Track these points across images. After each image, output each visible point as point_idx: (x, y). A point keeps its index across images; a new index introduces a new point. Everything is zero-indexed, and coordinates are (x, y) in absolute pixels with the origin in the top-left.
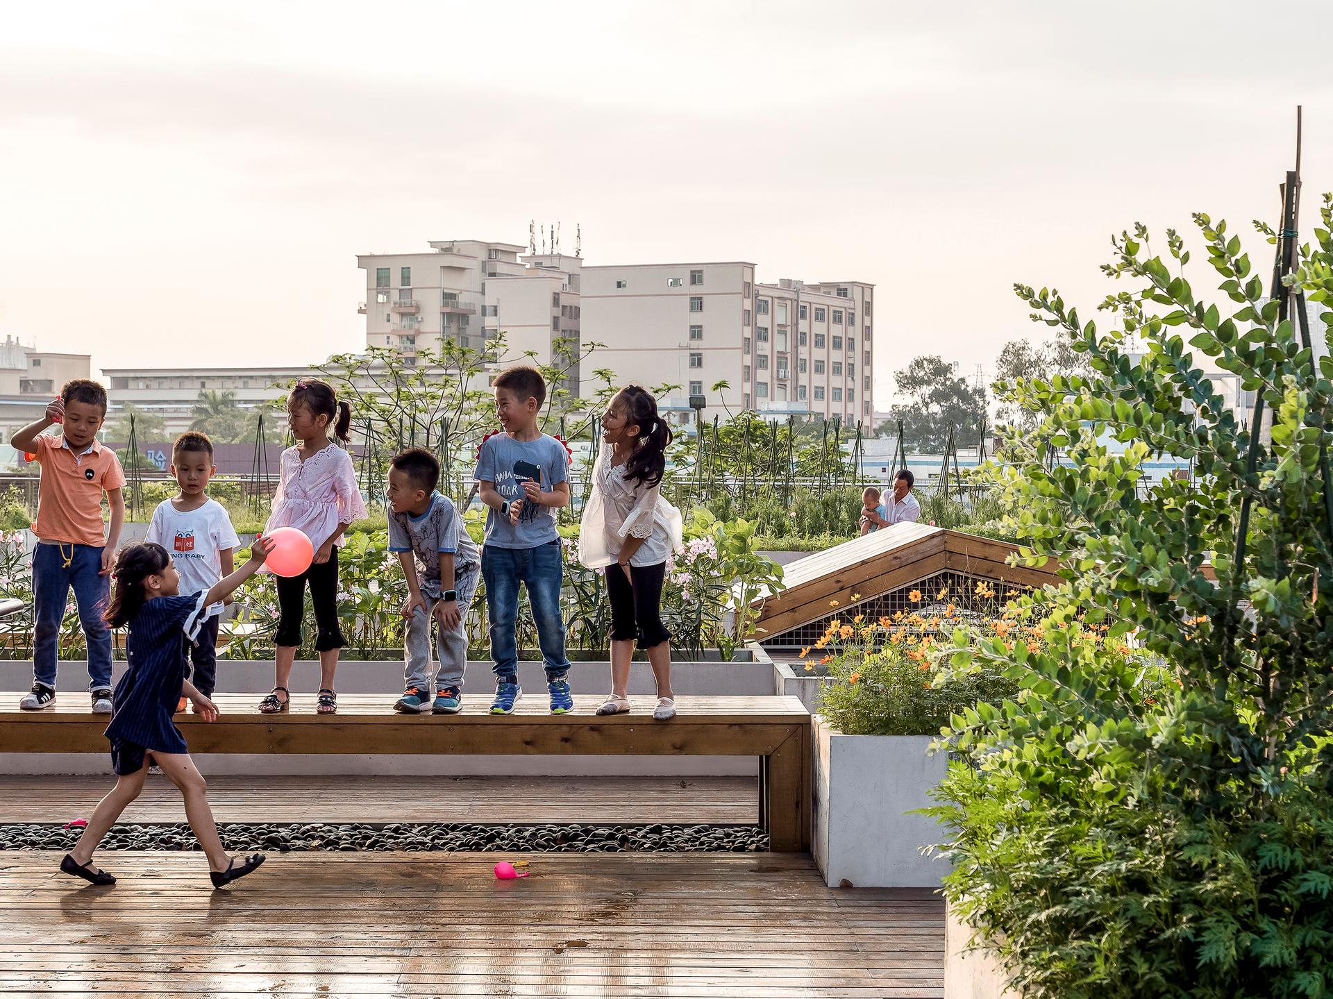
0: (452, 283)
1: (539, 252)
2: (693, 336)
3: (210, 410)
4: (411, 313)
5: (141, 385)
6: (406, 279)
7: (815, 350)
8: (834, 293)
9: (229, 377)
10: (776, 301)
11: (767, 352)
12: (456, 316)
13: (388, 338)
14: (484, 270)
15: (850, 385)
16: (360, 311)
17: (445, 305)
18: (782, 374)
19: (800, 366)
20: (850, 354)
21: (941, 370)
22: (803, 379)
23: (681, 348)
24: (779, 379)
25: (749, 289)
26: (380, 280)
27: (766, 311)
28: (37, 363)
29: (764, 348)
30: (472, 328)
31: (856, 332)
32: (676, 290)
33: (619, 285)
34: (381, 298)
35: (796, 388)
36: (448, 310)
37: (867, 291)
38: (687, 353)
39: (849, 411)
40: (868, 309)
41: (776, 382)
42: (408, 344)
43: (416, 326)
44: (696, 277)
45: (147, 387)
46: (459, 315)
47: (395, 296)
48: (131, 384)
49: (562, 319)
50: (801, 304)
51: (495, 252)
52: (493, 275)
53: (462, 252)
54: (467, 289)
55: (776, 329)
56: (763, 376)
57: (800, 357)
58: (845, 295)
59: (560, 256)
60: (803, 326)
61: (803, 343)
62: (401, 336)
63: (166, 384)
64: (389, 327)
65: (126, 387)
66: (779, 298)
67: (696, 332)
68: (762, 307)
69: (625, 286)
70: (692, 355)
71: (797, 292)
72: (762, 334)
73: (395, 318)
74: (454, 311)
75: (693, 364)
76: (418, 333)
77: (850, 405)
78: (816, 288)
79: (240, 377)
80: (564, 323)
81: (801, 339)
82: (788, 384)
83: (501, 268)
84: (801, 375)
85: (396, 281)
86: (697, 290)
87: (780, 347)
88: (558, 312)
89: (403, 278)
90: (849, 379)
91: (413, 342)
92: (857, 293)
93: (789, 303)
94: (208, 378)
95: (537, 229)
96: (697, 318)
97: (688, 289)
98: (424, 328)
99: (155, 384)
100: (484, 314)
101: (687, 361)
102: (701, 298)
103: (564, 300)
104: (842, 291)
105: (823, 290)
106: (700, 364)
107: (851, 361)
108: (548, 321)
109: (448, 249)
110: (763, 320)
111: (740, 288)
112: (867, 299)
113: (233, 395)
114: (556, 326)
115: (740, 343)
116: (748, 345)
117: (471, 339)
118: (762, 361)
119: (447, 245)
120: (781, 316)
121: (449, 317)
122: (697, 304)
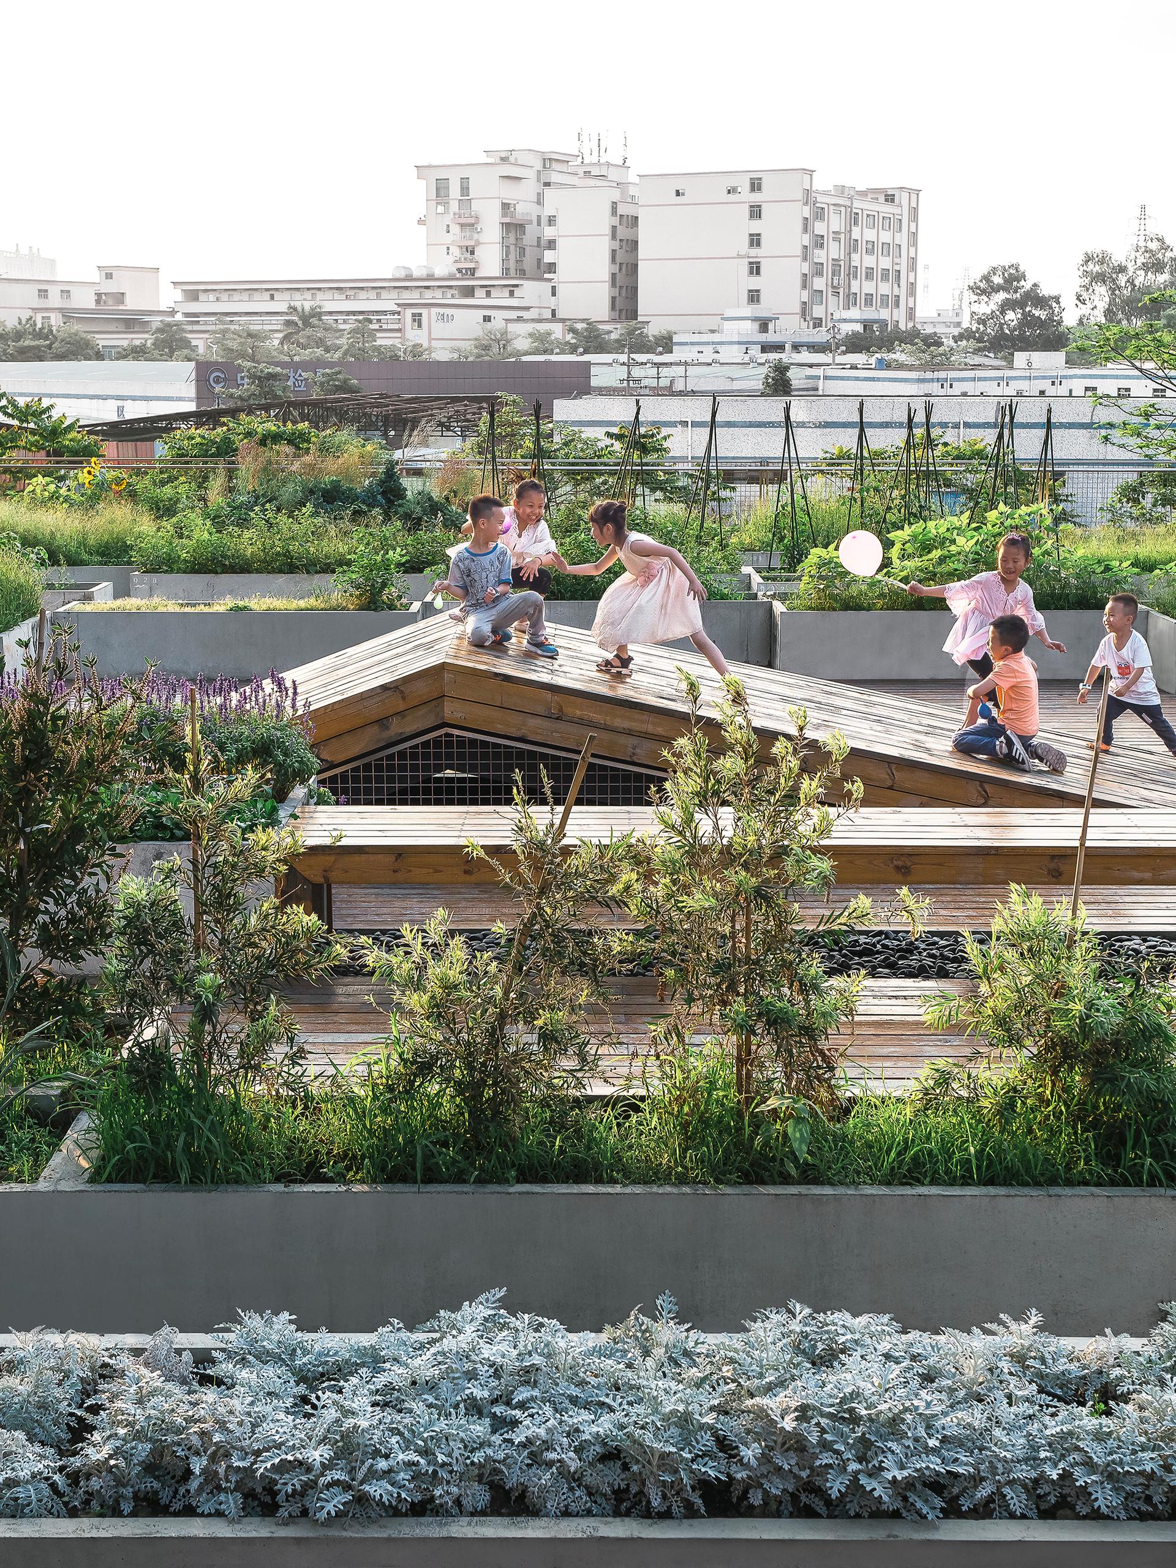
0: (510, 193)
1: (588, 160)
2: (752, 244)
3: (300, 323)
4: (470, 225)
5: (212, 297)
6: (465, 190)
7: (866, 257)
8: (882, 199)
9: (298, 289)
10: (832, 207)
11: (823, 260)
12: (514, 228)
13: (448, 248)
14: (539, 180)
15: (896, 292)
16: (421, 222)
17: (504, 215)
18: (836, 282)
19: (852, 273)
20: (896, 260)
21: (1013, 278)
22: (855, 287)
23: (739, 256)
24: (833, 287)
25: (808, 197)
26: (441, 189)
27: (822, 219)
28: (108, 276)
29: (820, 256)
30: (529, 239)
31: (902, 238)
32: (732, 197)
33: (678, 193)
34: (440, 209)
35: (848, 296)
36: (507, 220)
37: (914, 197)
38: (746, 261)
39: (895, 318)
40: (914, 212)
41: (830, 290)
42: (468, 255)
43: (476, 236)
44: (755, 184)
45: (218, 299)
46: (516, 225)
47: (454, 206)
48: (202, 297)
49: (619, 228)
50: (855, 210)
51: (548, 161)
52: (547, 184)
53: (519, 162)
54: (523, 197)
55: (831, 235)
56: (819, 283)
57: (853, 264)
58: (893, 201)
59: (608, 164)
60: (856, 233)
61: (855, 250)
62: (461, 247)
63: (236, 296)
64: (448, 239)
65: (196, 299)
66: (834, 205)
67: (755, 240)
68: (820, 214)
69: (683, 194)
70: (750, 263)
71: (851, 199)
72: (819, 242)
73: (455, 229)
74: (514, 221)
75: (751, 273)
76: (478, 243)
77: (895, 311)
78: (863, 194)
79: (309, 289)
80: (623, 232)
81: (853, 246)
82: (841, 291)
83: (555, 178)
84: (853, 282)
85: (455, 191)
86: (756, 198)
87: (834, 255)
88: (615, 221)
89: (462, 188)
90: (895, 286)
91: (472, 253)
92: (903, 200)
93: (843, 209)
94: (277, 290)
95: (584, 138)
96: (756, 226)
97: (748, 197)
98: (483, 238)
99: (224, 297)
100: (539, 224)
101: (745, 269)
102: (760, 206)
103: (622, 210)
104: (889, 197)
105: (870, 196)
106: (758, 273)
107: (897, 268)
108: (608, 231)
109: (506, 157)
110: (820, 228)
111: (799, 195)
112: (913, 203)
113: (320, 307)
114: (614, 236)
115: (799, 251)
116: (806, 253)
117: (528, 249)
118: (818, 269)
119: (503, 155)
120: (836, 222)
121: (507, 227)
122: (756, 212)
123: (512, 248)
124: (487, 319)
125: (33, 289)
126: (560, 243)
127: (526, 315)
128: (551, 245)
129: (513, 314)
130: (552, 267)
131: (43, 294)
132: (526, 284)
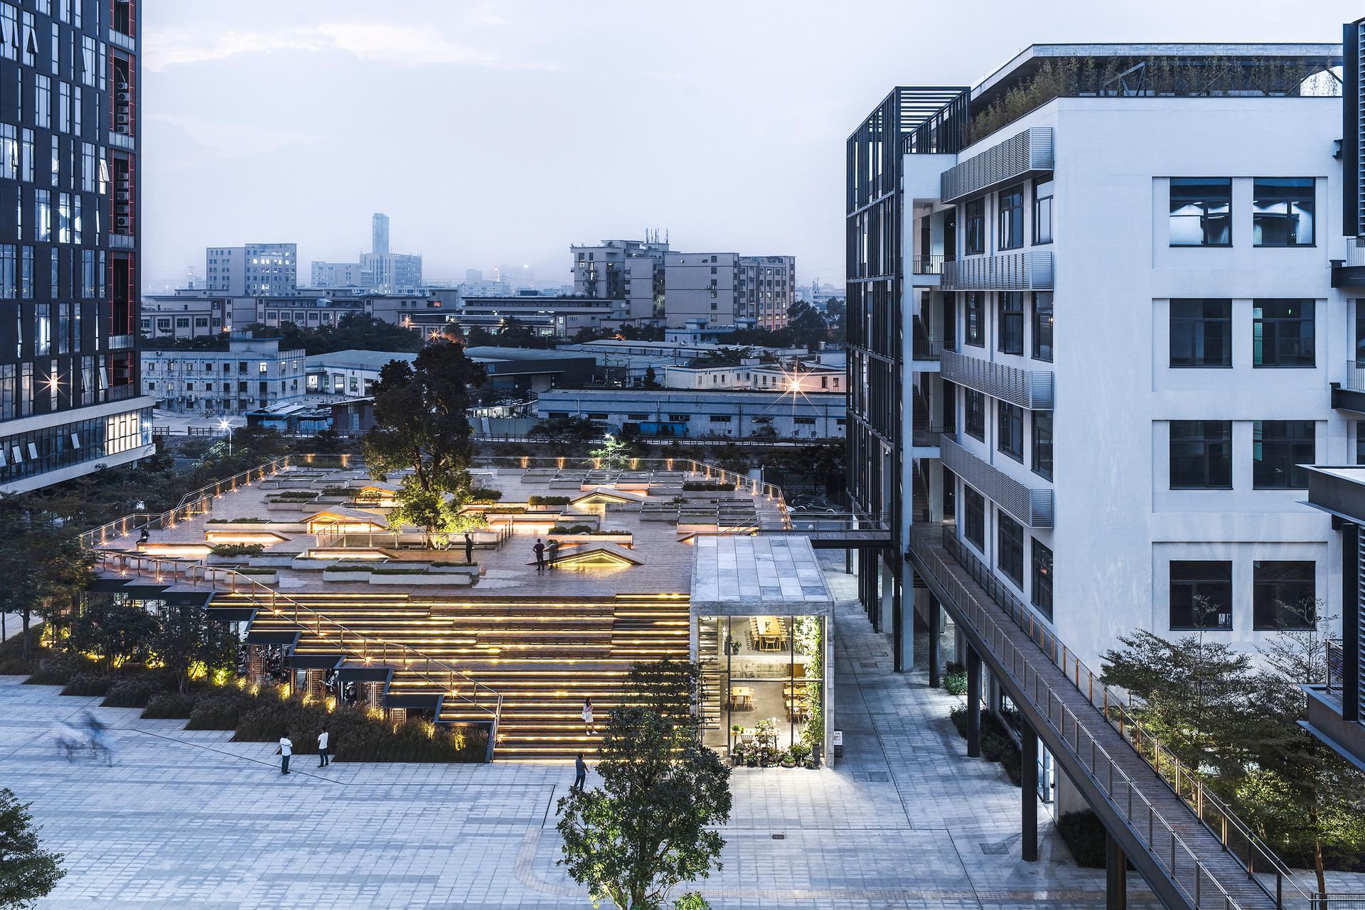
0: (611, 261)
1: (650, 242)
2: (713, 284)
5: (479, 304)
7: (767, 287)
8: (775, 261)
10: (749, 267)
11: (745, 290)
12: (612, 274)
13: (583, 284)
14: (625, 254)
16: (572, 271)
17: (609, 270)
19: (760, 295)
20: (784, 288)
22: (762, 301)
23: (708, 289)
24: (750, 302)
25: (737, 264)
26: (580, 258)
27: (744, 273)
28: (434, 294)
29: (743, 289)
30: (619, 279)
31: (787, 278)
32: (705, 264)
33: (683, 262)
34: (580, 265)
35: (758, 305)
36: (609, 272)
37: (792, 260)
38: (710, 291)
40: (792, 267)
42: (591, 287)
43: (596, 278)
44: (714, 258)
45: (481, 305)
46: (614, 274)
47: (587, 265)
48: (474, 304)
49: (656, 276)
50: (761, 268)
51: (630, 245)
52: (629, 256)
53: (616, 246)
54: (617, 261)
55: (749, 280)
56: (743, 300)
57: (761, 291)
58: (782, 262)
59: (659, 244)
60: (761, 278)
61: (762, 285)
62: (590, 283)
63: (489, 304)
64: (584, 279)
65: (472, 305)
67: (714, 282)
68: (742, 270)
69: (685, 262)
70: (712, 292)
71: (759, 262)
72: (742, 283)
73: (587, 275)
74: (612, 272)
75: (712, 297)
76: (597, 281)
78: (765, 259)
81: (760, 283)
82: (755, 303)
83: (632, 253)
84: (761, 299)
85: (587, 258)
86: (714, 265)
87: (751, 287)
88: (656, 273)
89: (590, 258)
91: (594, 286)
92: (787, 261)
93: (755, 266)
95: (650, 232)
96: (714, 276)
97: (710, 264)
99: (484, 304)
100: (624, 273)
101: (710, 295)
102: (716, 268)
103: (659, 267)
104: (779, 259)
106: (715, 296)
107: (784, 291)
108: (652, 277)
109: (610, 244)
110: (743, 277)
111: (733, 264)
112: (792, 263)
114: (655, 280)
115: (732, 287)
116: (735, 288)
117: (618, 284)
118: (742, 294)
120: (751, 274)
121: (610, 274)
122: (714, 271)
123: (612, 283)
124: (593, 318)
125: (399, 302)
126: (632, 281)
127: (613, 317)
128: (628, 282)
129: (605, 316)
130: (628, 292)
131: (404, 304)
132: (614, 301)
